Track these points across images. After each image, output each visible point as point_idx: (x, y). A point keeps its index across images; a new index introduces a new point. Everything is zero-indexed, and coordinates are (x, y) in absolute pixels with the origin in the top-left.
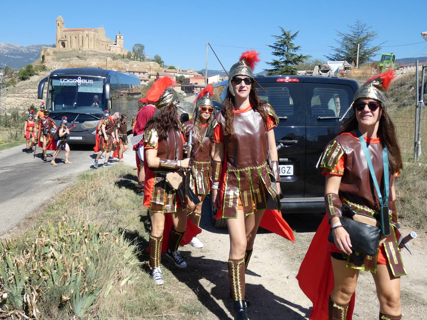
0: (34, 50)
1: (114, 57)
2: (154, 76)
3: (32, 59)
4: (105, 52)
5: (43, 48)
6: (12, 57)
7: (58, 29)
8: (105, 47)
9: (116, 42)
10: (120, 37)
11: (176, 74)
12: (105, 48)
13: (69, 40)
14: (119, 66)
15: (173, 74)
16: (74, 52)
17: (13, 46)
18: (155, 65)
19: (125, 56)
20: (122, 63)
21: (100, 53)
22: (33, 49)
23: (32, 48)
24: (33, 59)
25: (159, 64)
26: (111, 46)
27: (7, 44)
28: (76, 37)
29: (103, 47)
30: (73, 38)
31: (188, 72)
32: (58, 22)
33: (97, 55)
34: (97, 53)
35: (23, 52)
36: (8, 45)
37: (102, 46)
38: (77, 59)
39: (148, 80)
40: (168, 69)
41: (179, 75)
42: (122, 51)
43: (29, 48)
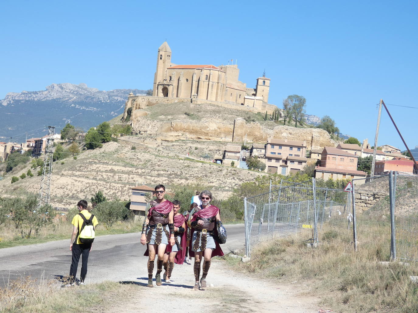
0: (119, 99)
1: (249, 118)
2: (317, 154)
3: (115, 112)
4: (234, 107)
5: (132, 96)
6: (82, 109)
7: (159, 65)
8: (235, 99)
9: (256, 90)
10: (264, 82)
11: (359, 153)
12: (235, 101)
13: (175, 84)
14: (257, 133)
15: (353, 152)
16: (181, 105)
17: (85, 89)
18: (322, 134)
19: (269, 117)
20: (262, 129)
21: (225, 109)
22: (117, 96)
23: (115, 94)
24: (116, 114)
25: (330, 133)
26: (246, 97)
27: (77, 87)
28: (187, 80)
29: (232, 99)
30: (183, 81)
31: (383, 150)
32: (161, 53)
33: (219, 112)
34: (221, 108)
35: (101, 101)
36: (79, 88)
37: (231, 97)
38: (185, 118)
39: (305, 162)
40: (345, 143)
41: (364, 156)
42: (265, 107)
43: (111, 94)
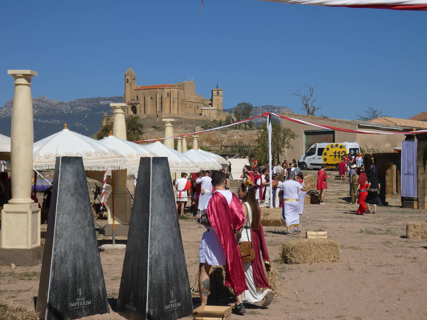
0: (82, 108)
1: (206, 126)
3: (79, 123)
4: (193, 118)
5: (106, 116)
6: (44, 122)
7: (126, 88)
8: (194, 110)
9: (212, 100)
10: (218, 92)
12: (194, 112)
13: (142, 102)
14: (213, 138)
16: (149, 120)
17: (46, 102)
19: (223, 123)
20: (217, 134)
21: (186, 120)
22: (80, 106)
23: (78, 104)
24: (80, 124)
26: (203, 108)
27: (36, 100)
28: (152, 98)
29: (191, 111)
30: (148, 99)
32: (127, 77)
33: (181, 123)
34: (182, 120)
35: (63, 113)
36: (39, 101)
37: (190, 109)
38: (153, 131)
42: (219, 114)
43: (73, 104)
